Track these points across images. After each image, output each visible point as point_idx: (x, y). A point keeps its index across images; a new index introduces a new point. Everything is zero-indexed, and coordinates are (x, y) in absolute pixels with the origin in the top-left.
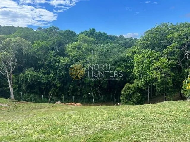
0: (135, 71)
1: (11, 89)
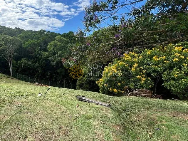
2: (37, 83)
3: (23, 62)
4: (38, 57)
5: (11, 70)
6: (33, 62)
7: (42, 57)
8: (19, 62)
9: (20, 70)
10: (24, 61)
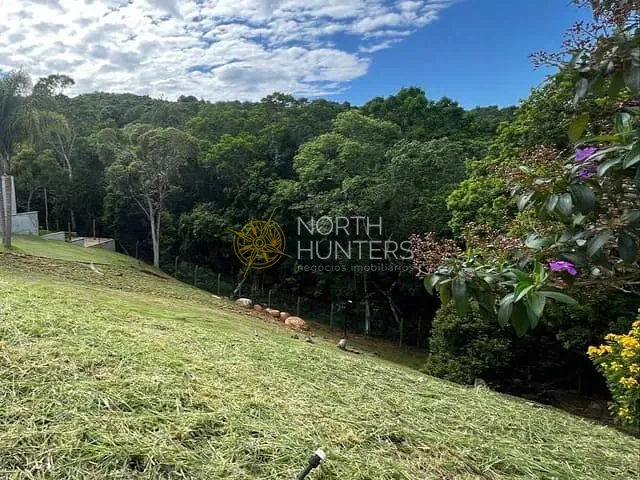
2: (245, 301)
3: (197, 217)
4: (256, 200)
5: (156, 244)
6: (234, 221)
7: (273, 199)
8: (184, 216)
9: (184, 247)
10: (201, 214)
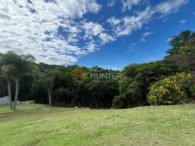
0: (120, 88)
1: (50, 99)
